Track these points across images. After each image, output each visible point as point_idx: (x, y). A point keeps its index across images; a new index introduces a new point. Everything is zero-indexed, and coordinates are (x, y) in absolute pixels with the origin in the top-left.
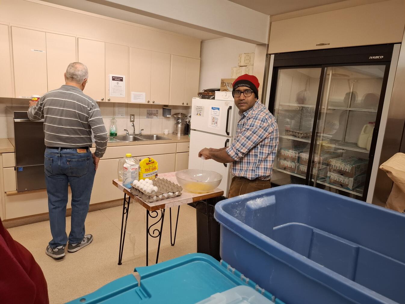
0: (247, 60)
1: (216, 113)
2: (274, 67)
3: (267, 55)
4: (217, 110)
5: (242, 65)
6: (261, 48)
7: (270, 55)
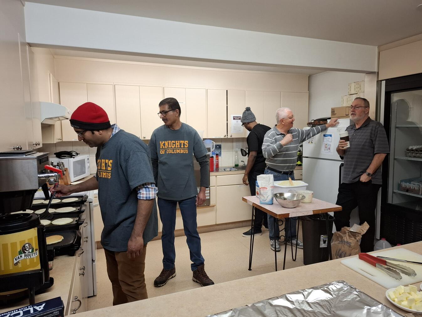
0: (357, 88)
1: (328, 139)
2: (385, 92)
3: (378, 81)
4: (329, 137)
5: (352, 93)
6: (371, 76)
7: (381, 81)
